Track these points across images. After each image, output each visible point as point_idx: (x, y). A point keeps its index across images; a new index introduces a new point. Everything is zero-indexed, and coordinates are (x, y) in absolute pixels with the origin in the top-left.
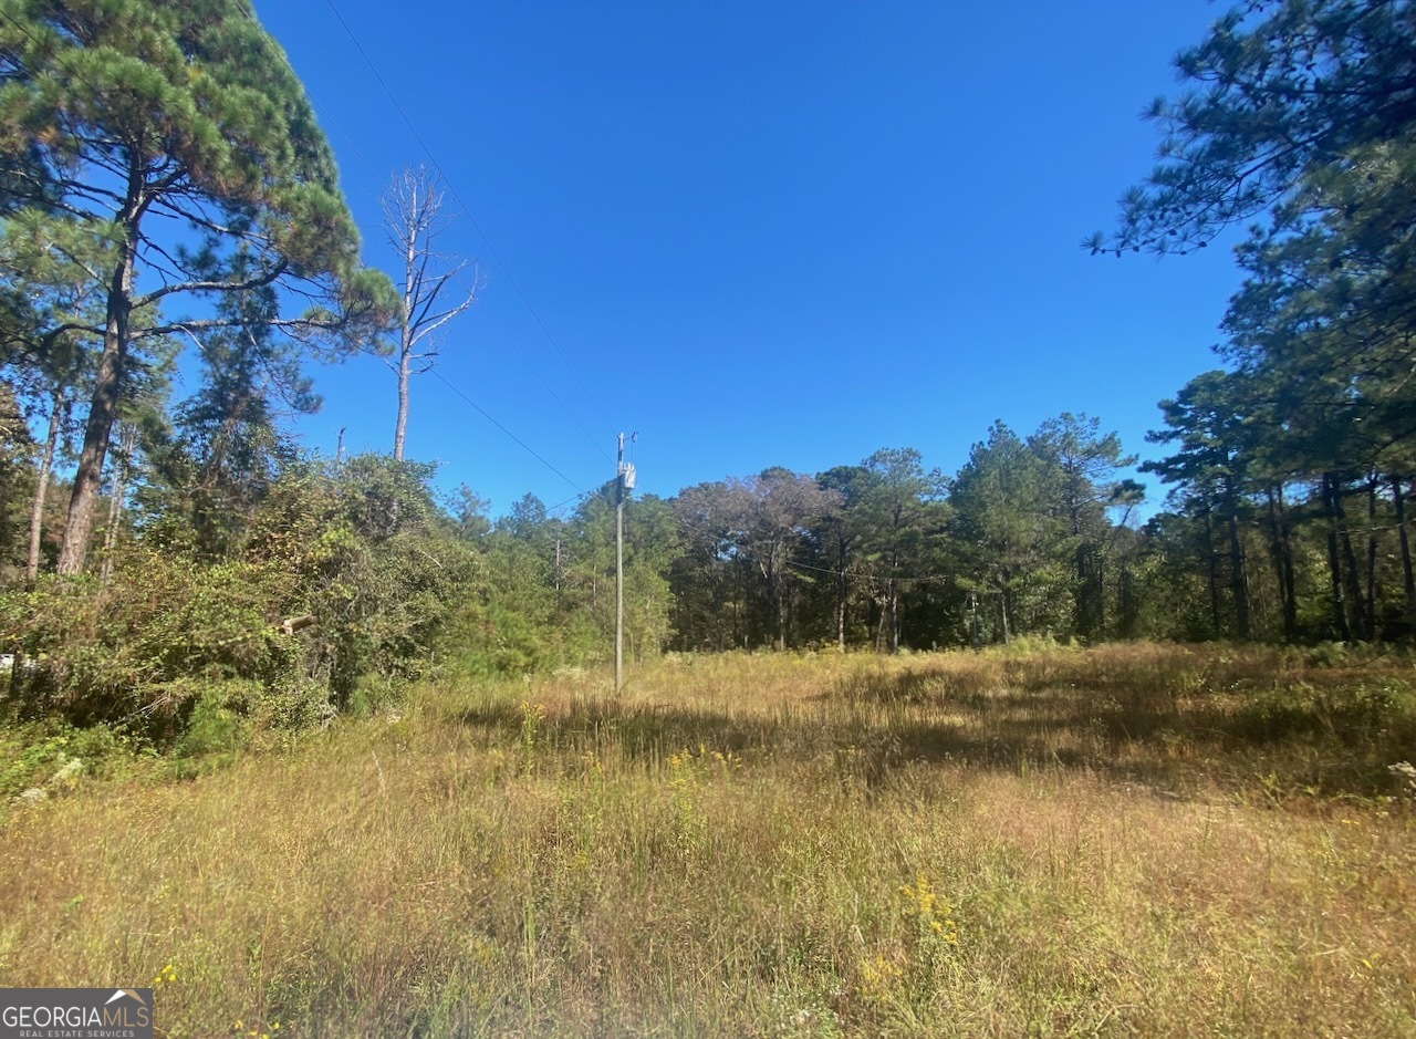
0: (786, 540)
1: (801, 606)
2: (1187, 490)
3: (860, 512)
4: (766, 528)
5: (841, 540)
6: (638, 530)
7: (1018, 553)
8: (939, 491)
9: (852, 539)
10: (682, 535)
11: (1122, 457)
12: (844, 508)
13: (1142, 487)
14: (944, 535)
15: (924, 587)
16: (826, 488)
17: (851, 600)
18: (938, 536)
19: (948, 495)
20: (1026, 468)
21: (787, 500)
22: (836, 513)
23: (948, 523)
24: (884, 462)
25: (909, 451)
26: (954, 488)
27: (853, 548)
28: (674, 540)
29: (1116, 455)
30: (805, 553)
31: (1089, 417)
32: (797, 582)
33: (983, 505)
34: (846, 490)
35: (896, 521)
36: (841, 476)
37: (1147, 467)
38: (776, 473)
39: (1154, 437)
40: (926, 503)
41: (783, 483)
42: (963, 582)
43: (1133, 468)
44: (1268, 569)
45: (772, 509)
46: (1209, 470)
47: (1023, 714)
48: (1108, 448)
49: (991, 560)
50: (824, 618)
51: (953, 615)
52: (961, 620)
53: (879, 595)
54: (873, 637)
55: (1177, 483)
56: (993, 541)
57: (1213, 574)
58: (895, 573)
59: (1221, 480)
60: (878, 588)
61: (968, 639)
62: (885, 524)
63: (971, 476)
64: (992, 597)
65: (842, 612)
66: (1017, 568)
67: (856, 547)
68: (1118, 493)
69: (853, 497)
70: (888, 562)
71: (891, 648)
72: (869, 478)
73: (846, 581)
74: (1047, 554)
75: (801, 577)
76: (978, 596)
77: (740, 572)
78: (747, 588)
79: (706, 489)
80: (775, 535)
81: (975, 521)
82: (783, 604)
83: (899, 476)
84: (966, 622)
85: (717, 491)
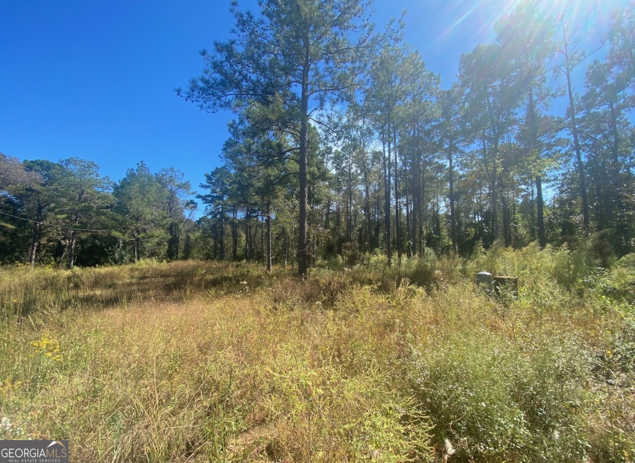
2: (211, 207)
3: (56, 190)
5: (39, 205)
7: (145, 224)
8: (107, 188)
9: (48, 204)
11: (190, 191)
12: (44, 185)
13: (197, 204)
14: (108, 210)
15: (95, 237)
17: (44, 241)
18: (105, 210)
19: (113, 191)
20: (152, 186)
22: (37, 187)
23: (112, 205)
24: (75, 164)
25: (92, 164)
26: (116, 188)
27: (49, 210)
29: (189, 190)
31: (181, 172)
33: (130, 199)
34: (47, 176)
35: (80, 198)
36: (44, 166)
37: (199, 197)
39: (202, 186)
40: (99, 192)
42: (115, 233)
43: (194, 196)
44: (231, 238)
46: (217, 201)
48: (185, 186)
49: (132, 224)
50: (21, 252)
51: (110, 251)
52: (114, 254)
53: (64, 239)
54: (57, 263)
55: (208, 204)
56: (134, 216)
57: (215, 238)
58: (75, 227)
59: (221, 206)
60: (64, 235)
61: (116, 262)
62: (72, 199)
63: (125, 184)
64: (131, 243)
65: (35, 248)
66: (144, 230)
67: (52, 210)
68: (188, 204)
69: (50, 180)
70: (71, 221)
71: (68, 267)
72: (64, 171)
73: (40, 229)
74: (158, 226)
75: (4, 224)
76: (124, 242)
81: (125, 206)
83: (85, 174)
84: (116, 254)
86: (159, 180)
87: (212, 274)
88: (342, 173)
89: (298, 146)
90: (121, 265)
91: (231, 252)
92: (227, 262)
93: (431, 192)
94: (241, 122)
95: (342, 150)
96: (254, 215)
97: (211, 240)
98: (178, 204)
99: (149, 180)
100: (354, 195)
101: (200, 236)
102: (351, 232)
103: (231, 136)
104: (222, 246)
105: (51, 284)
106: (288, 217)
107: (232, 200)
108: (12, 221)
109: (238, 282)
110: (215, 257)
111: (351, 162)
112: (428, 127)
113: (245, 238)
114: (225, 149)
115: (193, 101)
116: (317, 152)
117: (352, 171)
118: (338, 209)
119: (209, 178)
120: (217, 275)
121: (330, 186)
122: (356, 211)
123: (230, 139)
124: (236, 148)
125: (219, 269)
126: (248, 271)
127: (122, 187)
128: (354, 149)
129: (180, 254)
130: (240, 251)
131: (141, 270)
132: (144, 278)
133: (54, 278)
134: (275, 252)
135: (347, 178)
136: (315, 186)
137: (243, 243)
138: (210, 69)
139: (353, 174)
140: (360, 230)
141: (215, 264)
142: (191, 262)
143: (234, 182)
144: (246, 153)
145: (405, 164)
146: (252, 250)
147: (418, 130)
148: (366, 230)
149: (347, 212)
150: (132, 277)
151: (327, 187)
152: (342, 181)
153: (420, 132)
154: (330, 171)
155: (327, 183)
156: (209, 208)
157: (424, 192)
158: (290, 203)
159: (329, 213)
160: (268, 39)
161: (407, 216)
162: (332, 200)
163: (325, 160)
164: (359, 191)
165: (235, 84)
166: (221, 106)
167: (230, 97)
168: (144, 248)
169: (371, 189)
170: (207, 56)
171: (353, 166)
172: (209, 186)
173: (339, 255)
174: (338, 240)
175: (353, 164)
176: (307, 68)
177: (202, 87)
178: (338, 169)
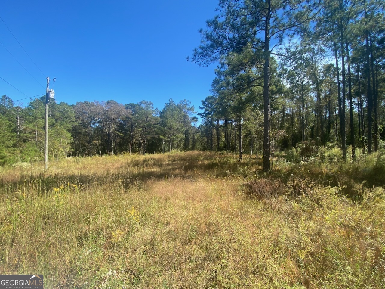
0: (115, 122)
1: (119, 142)
2: (205, 120)
3: (137, 117)
4: (108, 119)
5: (132, 124)
6: (58, 114)
7: (174, 131)
8: (157, 114)
9: (135, 124)
10: (77, 118)
11: (195, 111)
12: (133, 115)
13: (197, 118)
14: (158, 125)
15: (153, 138)
16: (128, 109)
17: (134, 141)
18: (156, 125)
19: (159, 115)
20: (176, 111)
21: (115, 111)
22: (130, 116)
23: (159, 122)
24: (144, 104)
25: (150, 102)
26: (161, 114)
27: (135, 127)
28: (73, 119)
30: (121, 127)
31: (189, 101)
32: (118, 135)
33: (167, 119)
34: (134, 110)
35: (147, 120)
36: (132, 106)
37: (199, 114)
38: (112, 102)
39: (201, 108)
40: (154, 117)
41: (114, 105)
42: (161, 137)
43: (196, 114)
44: (216, 137)
45: (110, 113)
46: (208, 116)
47: (170, 167)
48: (192, 109)
49: (168, 132)
50: (126, 146)
51: (159, 145)
52: (161, 146)
53: (142, 140)
54: (139, 151)
55: (203, 118)
56: (169, 127)
57: (208, 137)
58: (145, 134)
59: (210, 118)
60: (141, 138)
61: (162, 151)
62: (143, 121)
63: (164, 111)
64: (168, 141)
65: (131, 144)
67: (136, 126)
68: (193, 119)
69: (135, 112)
70: (144, 131)
71: (144, 154)
72: (140, 108)
73: (133, 135)
74: (180, 132)
75: (120, 134)
76: (165, 140)
77: (99, 131)
78: (101, 136)
79: (87, 103)
80: (111, 121)
81: (165, 122)
82: (114, 141)
83: (148, 108)
84: (162, 147)
85: (91, 105)
86: (179, 107)
87: (207, 160)
88: (295, 85)
90: (164, 152)
91: (216, 145)
92: (214, 152)
94: (223, 66)
95: (295, 68)
96: (230, 122)
97: (205, 138)
98: (188, 119)
99: (175, 108)
100: (306, 100)
101: (200, 136)
102: (303, 130)
103: (216, 76)
104: (211, 142)
107: (217, 116)
108: (122, 132)
110: (208, 148)
111: (303, 76)
112: (381, 36)
113: (224, 136)
114: (213, 85)
115: (195, 62)
116: (275, 74)
117: (304, 83)
118: (292, 112)
119: (204, 103)
120: (210, 161)
121: (286, 97)
122: (308, 114)
123: (216, 78)
124: (220, 84)
125: (210, 156)
127: (163, 113)
128: (306, 66)
129: (190, 146)
130: (221, 145)
131: (173, 156)
132: (174, 161)
134: (244, 146)
135: (300, 89)
136: (273, 98)
137: (223, 139)
138: (204, 39)
139: (304, 85)
140: (312, 128)
141: (208, 153)
142: (196, 152)
143: (218, 103)
144: (226, 87)
145: (357, 71)
146: (229, 144)
147: (371, 40)
148: (318, 128)
149: (300, 115)
151: (283, 98)
152: (295, 92)
153: (374, 41)
154: (285, 86)
155: (283, 95)
156: (204, 120)
157: (377, 92)
158: (254, 114)
159: (284, 116)
160: (240, 6)
161: (359, 114)
162: (287, 107)
163: (281, 79)
164: (311, 97)
165: (220, 44)
166: (211, 61)
167: (216, 54)
168: (174, 143)
169: (323, 95)
170: (202, 32)
171: (305, 79)
172: (204, 108)
173: (294, 148)
174: (292, 136)
175: (305, 78)
176: (269, 17)
177: (200, 52)
178: (292, 83)
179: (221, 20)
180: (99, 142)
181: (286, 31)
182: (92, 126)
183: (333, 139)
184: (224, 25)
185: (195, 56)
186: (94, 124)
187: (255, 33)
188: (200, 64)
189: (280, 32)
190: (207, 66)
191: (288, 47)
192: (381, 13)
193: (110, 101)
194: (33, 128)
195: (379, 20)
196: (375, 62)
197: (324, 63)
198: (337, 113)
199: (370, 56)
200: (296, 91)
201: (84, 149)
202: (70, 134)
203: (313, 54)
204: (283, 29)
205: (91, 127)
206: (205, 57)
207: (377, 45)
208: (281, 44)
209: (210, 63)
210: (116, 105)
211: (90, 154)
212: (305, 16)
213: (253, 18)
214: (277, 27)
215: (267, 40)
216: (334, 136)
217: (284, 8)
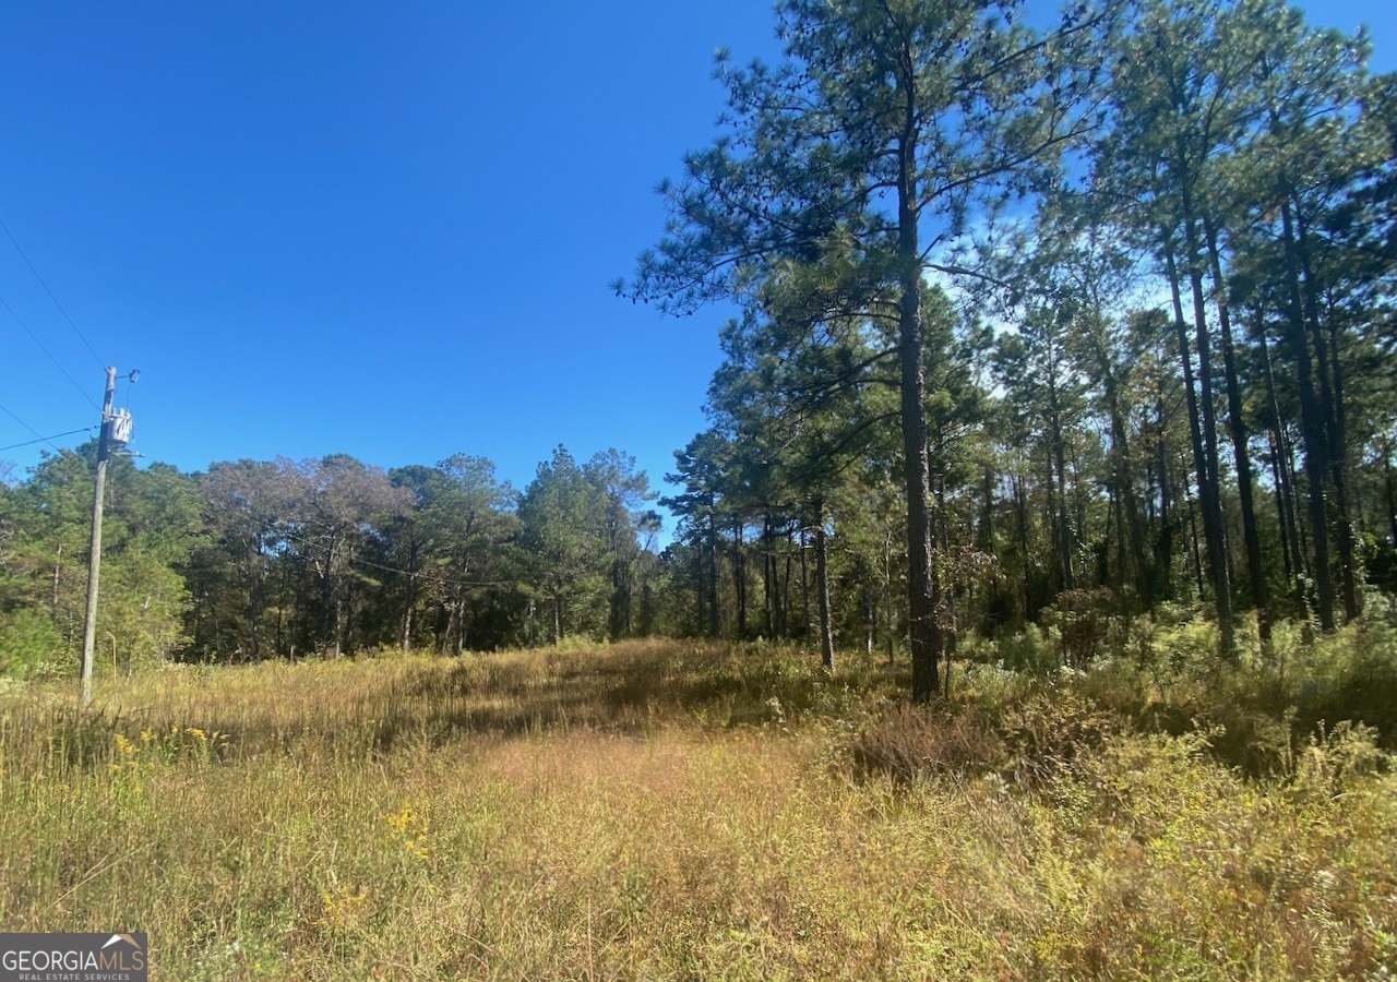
0: (350, 537)
1: (365, 612)
2: (688, 522)
3: (434, 515)
4: (325, 522)
5: (413, 543)
6: (139, 507)
7: (571, 566)
8: (509, 503)
9: (425, 542)
10: (209, 521)
11: (649, 492)
12: (417, 509)
13: (660, 518)
14: (511, 544)
15: (493, 594)
16: (399, 485)
17: (420, 606)
18: (506, 545)
19: (516, 508)
20: (579, 491)
21: (352, 492)
22: (409, 513)
23: (516, 534)
24: (460, 467)
25: (484, 460)
26: (522, 502)
27: (427, 552)
28: (196, 524)
29: (645, 489)
30: (370, 553)
31: (629, 455)
32: (361, 586)
33: (544, 519)
34: (422, 491)
35: (469, 526)
36: (417, 475)
37: (664, 502)
38: (341, 461)
39: (670, 479)
40: (496, 513)
41: (350, 473)
42: (523, 588)
43: (656, 501)
44: (732, 587)
45: (334, 500)
46: (701, 508)
47: (554, 696)
48: (638, 483)
49: (548, 568)
50: (390, 626)
51: (515, 621)
52: (522, 626)
53: (448, 601)
54: (440, 643)
55: (681, 517)
56: (551, 552)
57: (700, 589)
58: (463, 579)
59: (708, 517)
60: (448, 593)
61: (526, 642)
62: (457, 529)
63: (536, 491)
64: (548, 603)
65: (409, 619)
66: (569, 579)
67: (430, 551)
68: (643, 521)
69: (427, 498)
70: (458, 568)
71: (456, 652)
72: (444, 481)
73: (416, 586)
74: (592, 568)
75: (366, 579)
76: (536, 601)
77: (290, 571)
78: (298, 591)
79: (249, 468)
80: (336, 531)
81: (537, 533)
82: (343, 608)
83: (474, 483)
84: (525, 626)
85: (264, 471)
86: (591, 478)
87: (697, 670)
88: (1026, 391)
89: (892, 345)
90: (532, 647)
91: (733, 619)
92: (726, 643)
93: (1373, 406)
94: (749, 319)
95: (1022, 329)
96: (783, 530)
97: (690, 592)
98: (625, 520)
99: (575, 479)
100: (1072, 447)
101: (669, 586)
102: (1067, 558)
103: (726, 357)
104: (715, 606)
105: (427, 686)
106: (873, 530)
107: (732, 503)
108: (377, 574)
109: (756, 694)
110: (700, 629)
111: (1054, 356)
112: (1338, 199)
113: (762, 587)
114: (714, 390)
115: (646, 300)
116: (947, 350)
117: (1059, 382)
118: (1020, 493)
119: (682, 459)
120: (709, 674)
121: (992, 432)
122: (1080, 496)
123: (725, 365)
124: (740, 382)
125: (711, 660)
126: (777, 668)
127: (531, 498)
128: (1064, 318)
129: (634, 625)
130: (752, 617)
131: (566, 657)
132: (571, 675)
133: (432, 673)
134: (839, 618)
135: (1044, 405)
136: (945, 438)
137: (760, 597)
138: (678, 218)
139: (1061, 390)
140: (1101, 550)
141: (701, 648)
142: (653, 643)
143: (735, 461)
144: (762, 391)
145: (1257, 330)
146: (781, 614)
147: (1299, 217)
148: (1121, 548)
149: (1051, 501)
150: (551, 674)
151: (981, 437)
152: (1027, 414)
153: (1310, 221)
154: (989, 393)
155: (980, 427)
156: (684, 523)
157: (1342, 409)
158: (874, 492)
159: (989, 508)
160: (805, 105)
161: (1278, 493)
162: (999, 472)
163: (972, 367)
164: (1089, 435)
165: (733, 234)
166: (705, 295)
167: (722, 270)
168: (571, 613)
169: (1133, 425)
170: (670, 191)
171: (1061, 368)
172: (684, 477)
173: (1033, 624)
174: (1025, 581)
175: (1063, 362)
176: (911, 139)
177: (662, 263)
178: (1014, 383)
179: (739, 155)
180: (288, 612)
181: (978, 188)
182: (262, 550)
183: (1184, 591)
184: (751, 173)
185: (645, 277)
186: (271, 543)
187: (863, 197)
188: (664, 308)
189: (956, 192)
190: (690, 313)
191: (987, 243)
192: (1332, 116)
193: (336, 457)
194: (44, 555)
195: (1327, 143)
196: (1324, 300)
197: (1130, 307)
198: (1196, 496)
199: (1302, 277)
200: (1032, 413)
201: (232, 637)
202: (182, 579)
203: (1086, 274)
204: (962, 178)
205: (259, 553)
206: (682, 279)
207: (1326, 235)
208: (959, 234)
209: (699, 302)
210: (357, 473)
211: (255, 655)
212: (1044, 131)
213: (853, 144)
214: (942, 175)
215: (908, 217)
216: (1186, 579)
217: (967, 106)
